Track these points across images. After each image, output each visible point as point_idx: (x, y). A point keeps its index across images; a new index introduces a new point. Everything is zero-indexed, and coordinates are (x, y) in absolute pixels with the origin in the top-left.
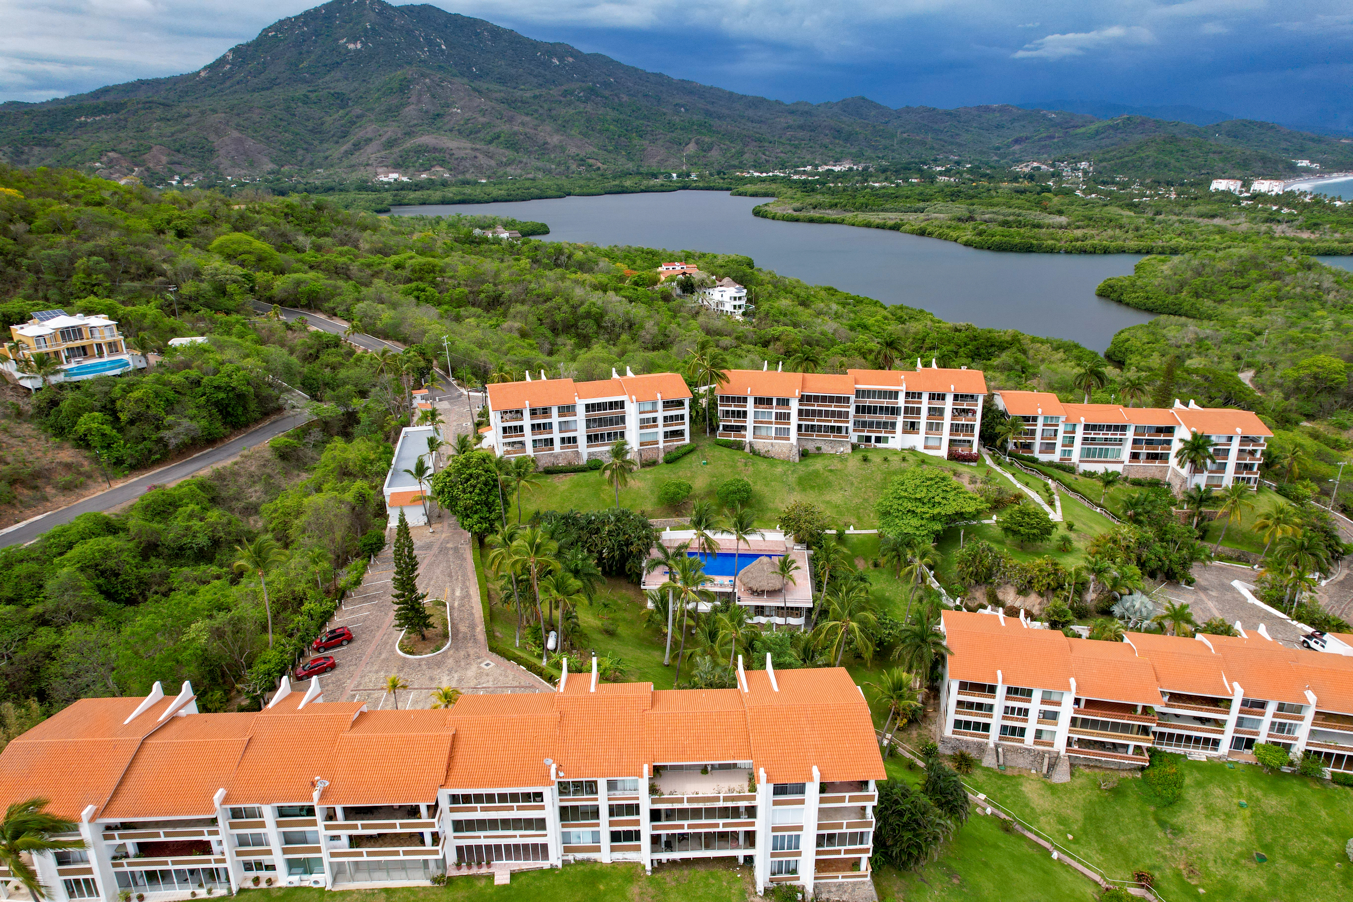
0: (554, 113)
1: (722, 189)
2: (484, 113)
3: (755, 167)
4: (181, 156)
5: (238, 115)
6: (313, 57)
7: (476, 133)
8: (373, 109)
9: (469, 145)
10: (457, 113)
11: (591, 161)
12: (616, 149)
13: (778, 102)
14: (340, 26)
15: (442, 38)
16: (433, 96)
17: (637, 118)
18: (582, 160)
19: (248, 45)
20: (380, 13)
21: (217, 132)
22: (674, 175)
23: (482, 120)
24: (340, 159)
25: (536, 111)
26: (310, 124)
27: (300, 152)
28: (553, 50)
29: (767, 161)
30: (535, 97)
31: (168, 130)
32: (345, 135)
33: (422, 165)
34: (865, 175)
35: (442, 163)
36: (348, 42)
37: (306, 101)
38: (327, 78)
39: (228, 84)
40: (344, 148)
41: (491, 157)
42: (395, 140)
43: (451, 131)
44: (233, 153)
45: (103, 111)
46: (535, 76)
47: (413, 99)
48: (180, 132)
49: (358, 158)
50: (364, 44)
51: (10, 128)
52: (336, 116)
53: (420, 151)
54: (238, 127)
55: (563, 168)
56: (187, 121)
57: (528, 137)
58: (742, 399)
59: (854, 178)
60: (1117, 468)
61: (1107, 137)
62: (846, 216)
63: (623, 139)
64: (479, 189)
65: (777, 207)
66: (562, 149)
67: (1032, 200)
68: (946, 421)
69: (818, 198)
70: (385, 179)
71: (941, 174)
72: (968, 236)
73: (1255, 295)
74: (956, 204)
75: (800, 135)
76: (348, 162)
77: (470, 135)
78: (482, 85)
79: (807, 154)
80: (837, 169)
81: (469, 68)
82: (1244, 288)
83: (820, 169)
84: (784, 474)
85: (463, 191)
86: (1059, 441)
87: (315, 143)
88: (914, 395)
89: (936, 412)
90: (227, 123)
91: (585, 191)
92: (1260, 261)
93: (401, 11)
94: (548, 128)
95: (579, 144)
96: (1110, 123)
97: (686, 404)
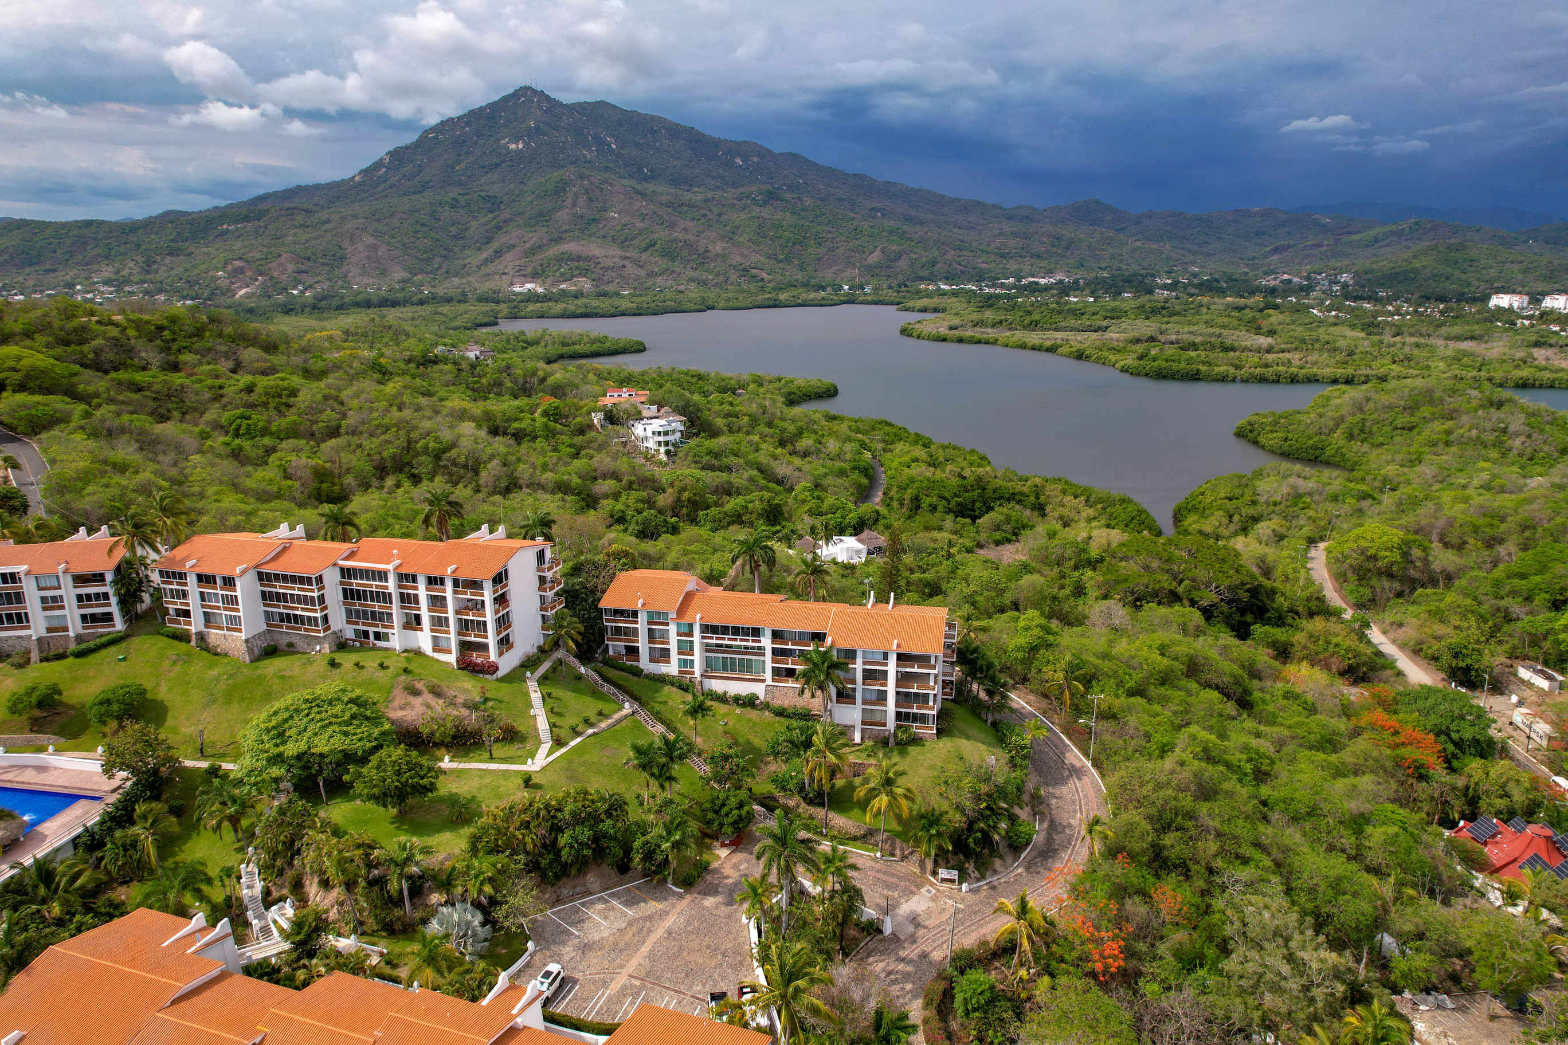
0: (724, 217)
1: (892, 304)
2: (643, 217)
4: (311, 264)
5: (379, 220)
6: (471, 158)
7: (632, 239)
8: (523, 213)
9: (619, 253)
10: (614, 218)
11: (754, 271)
12: (788, 260)
13: (995, 206)
14: (504, 126)
15: (612, 136)
16: (590, 200)
17: (821, 224)
18: (745, 270)
19: (407, 147)
20: (548, 111)
21: (352, 239)
22: (846, 287)
23: (640, 225)
24: (479, 267)
25: (705, 216)
26: (454, 230)
27: (438, 260)
28: (734, 149)
29: (963, 272)
30: (707, 200)
31: (303, 237)
32: (488, 240)
33: (562, 274)
34: (1064, 290)
35: (585, 272)
36: (510, 142)
37: (454, 204)
38: (482, 181)
39: (381, 187)
40: (484, 255)
41: (642, 267)
42: (540, 247)
43: (604, 237)
44: (365, 261)
45: (246, 218)
46: (713, 178)
47: (568, 203)
48: (316, 239)
49: (498, 266)
50: (526, 144)
51: (153, 236)
52: (482, 221)
53: (560, 259)
54: (376, 234)
55: (721, 278)
56: (326, 227)
57: (688, 244)
58: (182, 576)
59: (1054, 292)
60: (759, 690)
61: (1389, 245)
62: (1004, 335)
63: (798, 247)
64: (616, 302)
65: (932, 324)
66: (724, 257)
67: (1246, 318)
68: (451, 615)
69: (989, 315)
70: (517, 289)
71: (1165, 287)
72: (1130, 361)
73: (1420, 438)
74: (1147, 323)
75: (1012, 242)
76: (486, 270)
77: (624, 242)
78: (650, 187)
79: (1013, 266)
80: (1042, 281)
81: (640, 169)
82: (1411, 429)
83: (1024, 282)
84: (217, 679)
85: (595, 303)
86: (673, 647)
87: (456, 250)
88: (407, 578)
89: (437, 602)
90: (365, 229)
91: (730, 304)
92: (1437, 395)
93: (571, 108)
94: (713, 235)
95: (745, 252)
96: (1393, 228)
97: (109, 577)
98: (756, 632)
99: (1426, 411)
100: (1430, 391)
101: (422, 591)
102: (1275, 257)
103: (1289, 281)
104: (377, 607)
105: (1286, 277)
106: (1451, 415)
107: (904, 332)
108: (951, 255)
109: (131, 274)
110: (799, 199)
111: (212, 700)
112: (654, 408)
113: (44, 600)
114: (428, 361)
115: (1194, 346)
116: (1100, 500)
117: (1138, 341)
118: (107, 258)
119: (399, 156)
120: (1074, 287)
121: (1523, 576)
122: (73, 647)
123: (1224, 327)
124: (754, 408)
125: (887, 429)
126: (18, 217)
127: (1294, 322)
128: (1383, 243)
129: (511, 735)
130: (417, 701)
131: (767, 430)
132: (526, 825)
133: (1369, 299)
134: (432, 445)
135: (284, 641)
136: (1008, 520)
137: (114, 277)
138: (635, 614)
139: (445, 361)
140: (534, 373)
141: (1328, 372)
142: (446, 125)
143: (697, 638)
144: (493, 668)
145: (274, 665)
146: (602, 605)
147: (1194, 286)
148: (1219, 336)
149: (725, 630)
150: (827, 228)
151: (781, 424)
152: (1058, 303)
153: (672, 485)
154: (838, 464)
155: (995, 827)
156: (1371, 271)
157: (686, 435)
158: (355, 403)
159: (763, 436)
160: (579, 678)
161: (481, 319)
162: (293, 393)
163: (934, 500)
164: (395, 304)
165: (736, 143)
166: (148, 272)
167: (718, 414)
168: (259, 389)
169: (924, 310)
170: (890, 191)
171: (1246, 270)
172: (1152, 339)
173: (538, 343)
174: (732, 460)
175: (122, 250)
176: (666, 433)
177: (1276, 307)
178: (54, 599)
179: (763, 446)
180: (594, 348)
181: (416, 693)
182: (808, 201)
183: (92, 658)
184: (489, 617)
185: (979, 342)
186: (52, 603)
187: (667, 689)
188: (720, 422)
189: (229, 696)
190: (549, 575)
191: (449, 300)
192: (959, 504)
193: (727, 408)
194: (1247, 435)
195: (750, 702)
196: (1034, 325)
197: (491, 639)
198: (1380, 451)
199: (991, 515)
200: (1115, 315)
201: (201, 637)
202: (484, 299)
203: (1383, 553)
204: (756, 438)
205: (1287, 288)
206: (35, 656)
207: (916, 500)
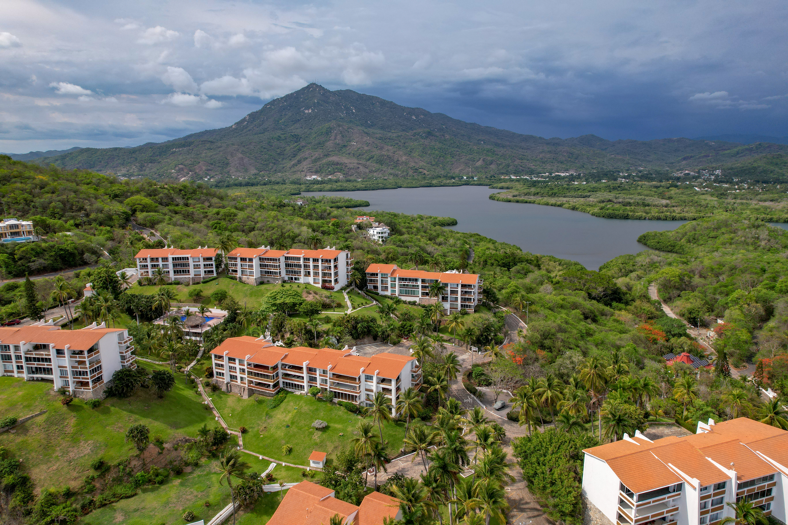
0: (406, 144)
2: (368, 145)
3: (515, 173)
4: (213, 166)
5: (244, 146)
6: (287, 117)
7: (362, 155)
8: (311, 143)
9: (356, 161)
10: (354, 145)
11: (421, 170)
12: (437, 165)
13: (541, 138)
14: (302, 102)
15: (354, 106)
16: (343, 136)
17: (453, 147)
18: (416, 169)
19: (257, 112)
20: (323, 94)
21: (232, 155)
22: (465, 178)
23: (366, 148)
24: (290, 168)
25: (397, 144)
26: (279, 151)
27: (271, 165)
28: (412, 111)
29: (523, 170)
30: (398, 136)
31: (209, 154)
32: (295, 155)
33: (329, 172)
34: (572, 178)
35: (340, 170)
36: (305, 109)
37: (279, 139)
38: (292, 127)
39: (245, 131)
40: (293, 163)
41: (367, 168)
42: (319, 158)
43: (349, 154)
44: (237, 165)
45: (184, 146)
46: (401, 126)
47: (333, 138)
48: (216, 155)
49: (299, 167)
50: (313, 110)
51: (143, 154)
52: (292, 146)
53: (329, 164)
54: (243, 152)
55: (405, 173)
56: (220, 149)
57: (389, 157)
58: (236, 259)
59: (567, 179)
60: (417, 299)
61: (744, 156)
62: (538, 199)
63: (442, 158)
64: (355, 184)
65: (505, 194)
66: (406, 163)
67: (659, 192)
68: (320, 271)
69: (533, 190)
70: (308, 178)
71: (624, 177)
72: (596, 210)
73: (719, 241)
74: (609, 194)
75: (548, 156)
76: (293, 169)
77: (359, 156)
78: (371, 130)
79: (548, 167)
80: (562, 175)
81: (366, 122)
82: (716, 238)
83: (553, 175)
84: (247, 290)
85: (345, 185)
86: (389, 286)
87: (280, 160)
88: (306, 259)
89: (316, 267)
90: (238, 150)
91: (409, 185)
92: (729, 223)
93: (334, 93)
94: (401, 153)
95: (417, 161)
96: (747, 147)
97: (214, 259)
98: (416, 280)
99: (723, 230)
100: (726, 221)
101: (311, 264)
102: (684, 162)
103: (688, 174)
104: (296, 269)
105: (687, 172)
106: (735, 232)
107: (492, 198)
108: (517, 162)
109: (134, 172)
110: (443, 135)
111: (246, 296)
112: (377, 224)
113: (194, 265)
114: (281, 206)
115: (629, 204)
116: (566, 264)
117: (603, 202)
118: (123, 164)
119: (253, 116)
120: (578, 177)
121: (726, 286)
122: (202, 280)
123: (647, 196)
124: (418, 225)
125: (477, 237)
126: (85, 147)
127: (682, 193)
128: (741, 155)
129: (339, 306)
130: (311, 296)
131: (423, 234)
132: (348, 321)
133: (726, 182)
134: (291, 234)
135: (266, 280)
136: (523, 269)
137: (127, 173)
138: (377, 274)
139: (289, 205)
140: (325, 211)
141: (690, 215)
142: (274, 102)
143: (397, 283)
144: (332, 288)
145: (263, 287)
146: (367, 271)
147: (638, 177)
148: (644, 199)
149: (406, 280)
150: (456, 149)
151: (430, 232)
152: (568, 185)
153: (384, 252)
154: (454, 248)
155: (489, 335)
156: (731, 169)
157: (390, 235)
158: (260, 219)
159: (422, 237)
160: (359, 294)
161: (293, 192)
162: (235, 215)
163: (493, 261)
164: (253, 185)
165: (413, 109)
166: (141, 171)
167: (403, 227)
168: (221, 214)
169: (502, 188)
170: (489, 131)
171: (668, 169)
172: (610, 201)
173: (321, 202)
174: (409, 244)
175: (129, 161)
176: (382, 233)
177: (676, 186)
178: (197, 265)
179: (422, 240)
180: (346, 204)
181: (310, 294)
182: (447, 137)
183: (208, 284)
184: (332, 271)
185: (526, 202)
186: (197, 267)
187: (387, 299)
188: (404, 230)
189: (251, 295)
190: (349, 261)
191: (278, 183)
192: (503, 263)
193: (407, 225)
194: (643, 240)
195: (414, 303)
196: (554, 195)
197: (333, 279)
198: (701, 247)
199: (516, 267)
200: (594, 190)
201: (240, 278)
202: (293, 183)
203: (672, 279)
204: (419, 237)
205: (687, 177)
206: (191, 283)
207: (485, 262)
